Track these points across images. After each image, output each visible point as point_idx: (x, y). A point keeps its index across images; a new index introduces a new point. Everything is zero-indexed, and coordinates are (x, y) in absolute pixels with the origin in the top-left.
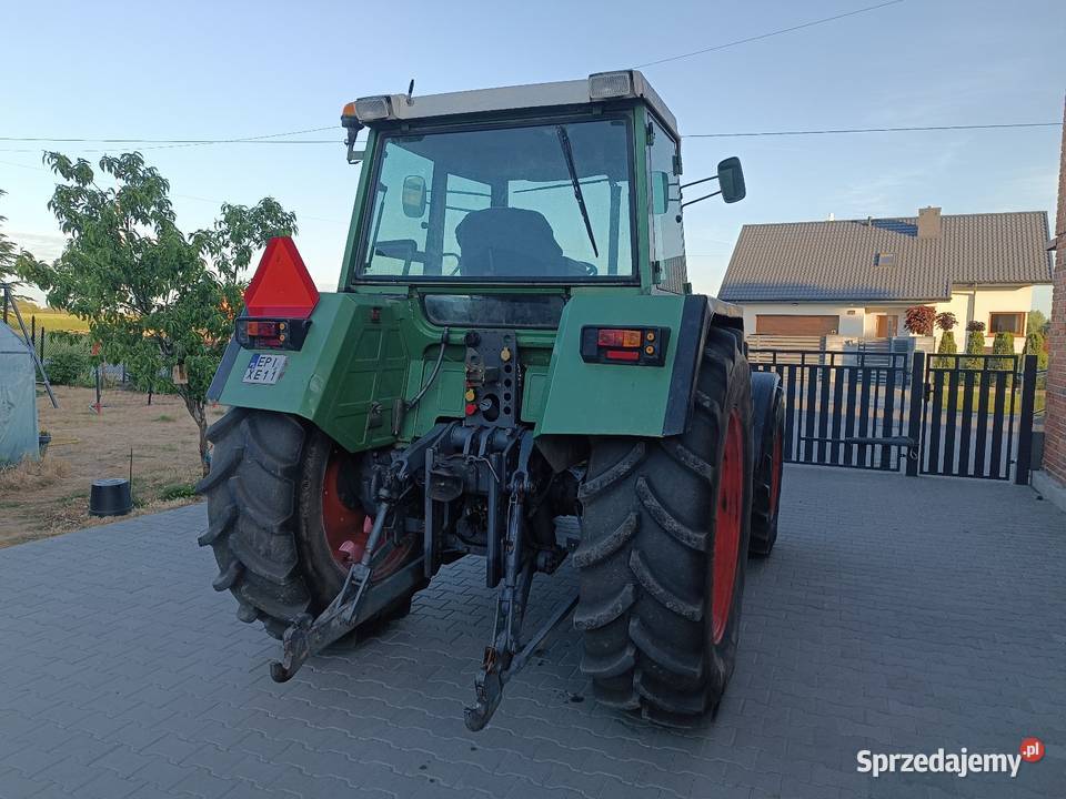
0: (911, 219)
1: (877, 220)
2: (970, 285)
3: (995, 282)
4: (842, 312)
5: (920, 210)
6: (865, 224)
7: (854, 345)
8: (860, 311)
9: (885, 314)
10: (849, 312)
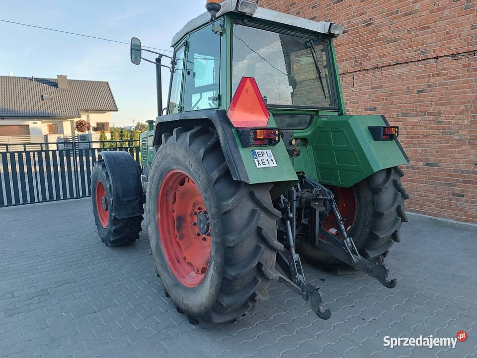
0: (53, 79)
1: (36, 79)
2: (87, 111)
3: (97, 110)
4: (30, 123)
5: (58, 76)
6: (31, 79)
7: (61, 139)
8: (39, 122)
9: (51, 124)
10: (34, 123)
